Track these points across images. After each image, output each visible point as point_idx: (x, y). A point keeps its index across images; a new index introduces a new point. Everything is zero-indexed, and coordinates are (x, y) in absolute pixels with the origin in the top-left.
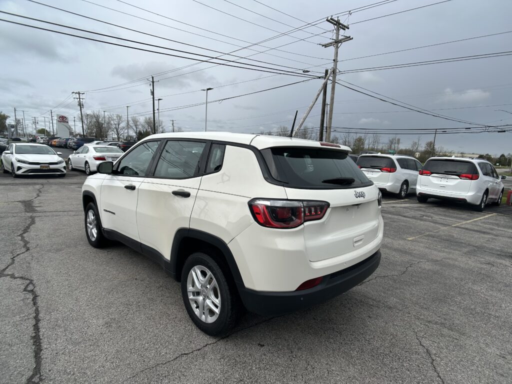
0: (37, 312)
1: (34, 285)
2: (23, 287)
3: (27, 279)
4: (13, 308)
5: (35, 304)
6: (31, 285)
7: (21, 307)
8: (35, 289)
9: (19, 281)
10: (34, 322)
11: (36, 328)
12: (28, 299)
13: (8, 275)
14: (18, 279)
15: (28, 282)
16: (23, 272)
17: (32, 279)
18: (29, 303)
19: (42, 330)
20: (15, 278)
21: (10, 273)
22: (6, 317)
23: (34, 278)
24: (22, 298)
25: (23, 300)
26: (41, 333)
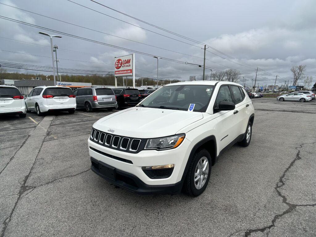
0: (286, 171)
1: (277, 185)
2: (284, 187)
3: (278, 191)
4: (294, 178)
5: (284, 175)
6: (279, 185)
7: (291, 177)
8: (278, 181)
9: (283, 192)
10: (289, 169)
11: (289, 167)
12: (285, 179)
13: (287, 204)
14: (283, 195)
15: (278, 189)
16: (276, 199)
17: (275, 190)
18: (286, 176)
19: (288, 166)
20: (284, 197)
21: (285, 204)
22: (299, 176)
23: (273, 189)
24: (288, 180)
25: (288, 179)
26: (289, 165)
